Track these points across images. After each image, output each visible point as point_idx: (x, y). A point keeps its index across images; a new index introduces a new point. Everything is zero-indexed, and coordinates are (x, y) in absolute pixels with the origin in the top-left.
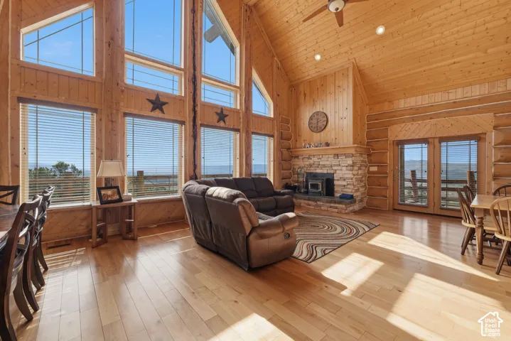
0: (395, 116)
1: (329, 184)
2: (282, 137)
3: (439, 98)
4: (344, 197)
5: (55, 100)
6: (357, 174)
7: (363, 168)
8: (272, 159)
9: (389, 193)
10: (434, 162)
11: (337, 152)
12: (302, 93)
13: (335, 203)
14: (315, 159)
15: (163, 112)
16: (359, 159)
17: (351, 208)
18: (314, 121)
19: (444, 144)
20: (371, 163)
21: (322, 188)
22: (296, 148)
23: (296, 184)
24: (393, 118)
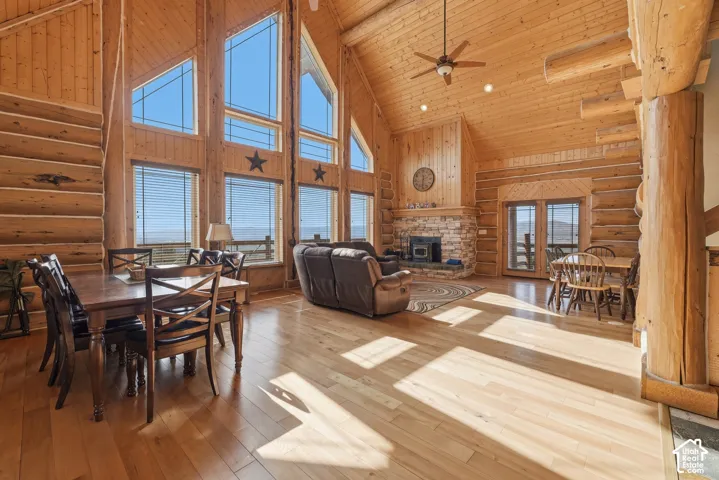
0: (503, 176)
1: (435, 250)
2: (383, 195)
3: (546, 159)
4: (451, 262)
5: (163, 161)
6: (466, 238)
7: (472, 231)
8: (372, 221)
9: (498, 258)
10: (541, 224)
11: (443, 214)
12: (406, 146)
13: (442, 269)
14: (421, 221)
15: (261, 170)
16: (467, 222)
17: (459, 275)
18: (420, 178)
19: (550, 206)
20: (481, 225)
21: (429, 253)
22: (398, 208)
23: (399, 250)
24: (502, 177)
